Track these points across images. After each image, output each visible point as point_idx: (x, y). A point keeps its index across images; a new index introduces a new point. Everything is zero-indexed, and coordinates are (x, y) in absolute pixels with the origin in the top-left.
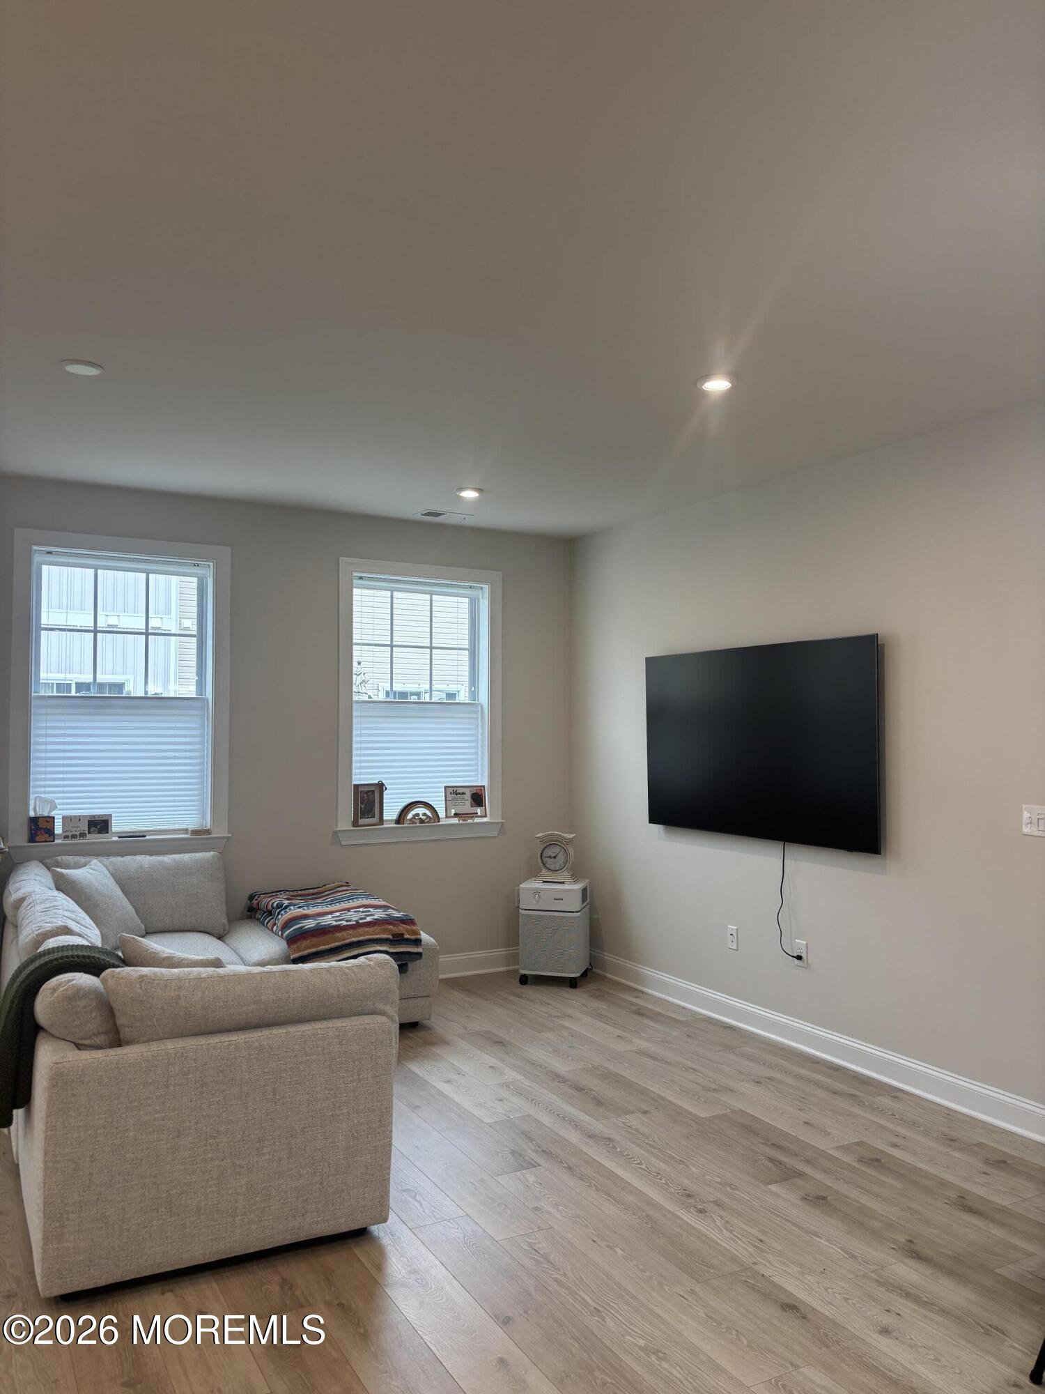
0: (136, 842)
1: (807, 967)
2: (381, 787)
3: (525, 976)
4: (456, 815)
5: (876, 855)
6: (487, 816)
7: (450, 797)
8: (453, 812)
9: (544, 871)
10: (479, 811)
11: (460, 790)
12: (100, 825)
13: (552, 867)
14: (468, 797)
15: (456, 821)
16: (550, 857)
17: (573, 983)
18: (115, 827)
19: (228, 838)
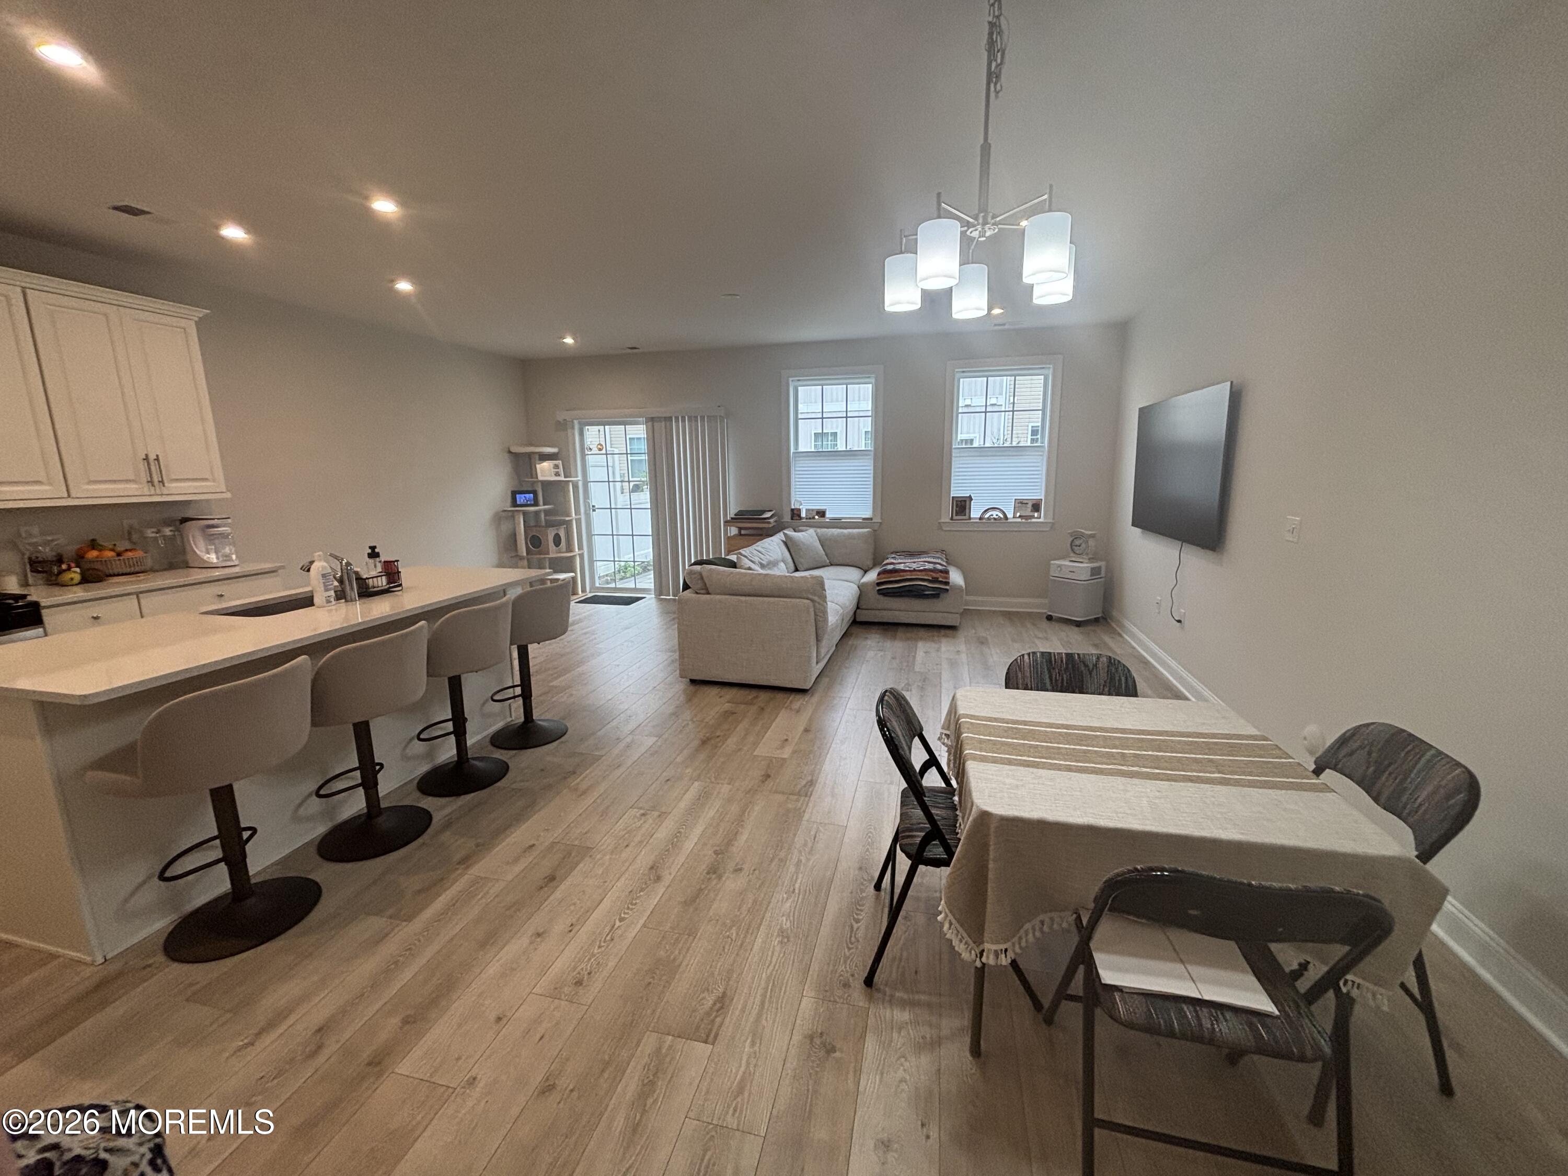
0: (837, 523)
1: (1182, 628)
2: (970, 498)
3: (1050, 616)
4: (1020, 516)
5: (1211, 552)
6: (1041, 518)
7: (1017, 505)
8: (1018, 514)
9: (1072, 554)
10: (1036, 515)
11: (1025, 502)
12: (822, 514)
13: (1078, 552)
14: (1030, 505)
15: (1019, 520)
16: (1076, 546)
17: (1078, 624)
18: (828, 515)
19: (881, 523)
